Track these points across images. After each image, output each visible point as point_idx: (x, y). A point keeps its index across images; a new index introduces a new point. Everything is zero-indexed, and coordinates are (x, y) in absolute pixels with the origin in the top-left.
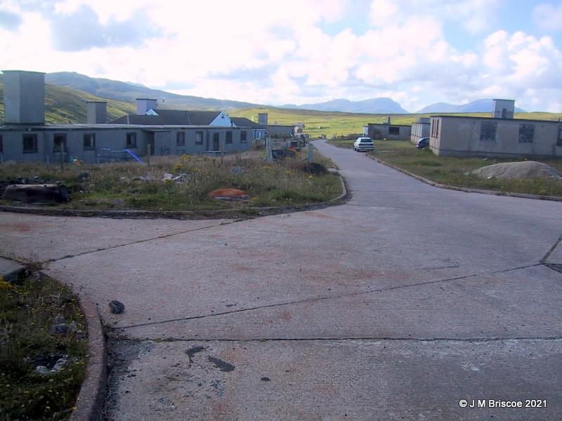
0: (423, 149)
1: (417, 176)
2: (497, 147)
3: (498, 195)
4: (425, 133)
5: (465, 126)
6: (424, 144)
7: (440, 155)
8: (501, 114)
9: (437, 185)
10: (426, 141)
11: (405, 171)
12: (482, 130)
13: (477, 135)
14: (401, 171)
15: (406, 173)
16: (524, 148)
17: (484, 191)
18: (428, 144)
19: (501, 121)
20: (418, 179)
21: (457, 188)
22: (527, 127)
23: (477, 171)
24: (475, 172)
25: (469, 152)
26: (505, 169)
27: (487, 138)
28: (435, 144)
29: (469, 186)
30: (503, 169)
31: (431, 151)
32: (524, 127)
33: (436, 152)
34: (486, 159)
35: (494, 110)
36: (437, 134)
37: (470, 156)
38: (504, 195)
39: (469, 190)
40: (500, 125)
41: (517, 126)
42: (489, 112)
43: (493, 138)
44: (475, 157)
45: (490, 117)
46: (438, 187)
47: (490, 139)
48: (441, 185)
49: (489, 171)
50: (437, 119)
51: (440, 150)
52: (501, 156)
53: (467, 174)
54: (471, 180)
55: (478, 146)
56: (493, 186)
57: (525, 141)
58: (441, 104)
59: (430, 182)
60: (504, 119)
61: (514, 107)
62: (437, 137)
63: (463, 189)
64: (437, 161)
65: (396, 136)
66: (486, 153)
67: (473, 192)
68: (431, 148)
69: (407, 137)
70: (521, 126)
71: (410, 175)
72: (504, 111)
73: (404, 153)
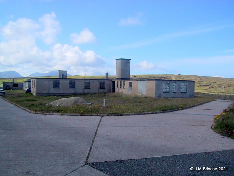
0: (29, 93)
1: (23, 108)
2: (61, 90)
3: (61, 115)
4: (29, 86)
5: (46, 82)
6: (29, 91)
7: (36, 96)
8: (61, 77)
9: (32, 112)
10: (30, 90)
11: (18, 105)
12: (54, 84)
13: (52, 86)
14: (16, 105)
15: (18, 106)
16: (72, 91)
17: (55, 114)
18: (30, 91)
19: (62, 80)
20: (23, 109)
21: (41, 113)
22: (72, 82)
23: (52, 103)
24: (51, 103)
25: (49, 93)
26: (64, 101)
27: (56, 87)
28: (33, 91)
29: (48, 111)
30: (63, 101)
31: (32, 94)
32: (71, 82)
33: (34, 94)
34: (56, 96)
35: (59, 75)
36: (34, 86)
37: (49, 95)
38: (64, 115)
39: (47, 114)
40: (61, 81)
41: (68, 82)
42: (57, 76)
43: (59, 87)
44: (52, 95)
45: (58, 78)
46: (32, 113)
47: (57, 87)
48: (34, 112)
49: (57, 103)
50: (34, 79)
51: (36, 93)
52: (63, 94)
53: (47, 105)
54: (49, 108)
55: (53, 91)
56: (59, 111)
57: (72, 88)
58: (37, 73)
59: (29, 110)
60: (63, 79)
61: (67, 73)
62: (34, 88)
63: (44, 113)
64: (34, 99)
65: (17, 88)
66: (56, 93)
67: (49, 114)
68: (32, 93)
69: (22, 88)
70: (70, 82)
71: (20, 107)
72: (63, 75)
73: (19, 96)
